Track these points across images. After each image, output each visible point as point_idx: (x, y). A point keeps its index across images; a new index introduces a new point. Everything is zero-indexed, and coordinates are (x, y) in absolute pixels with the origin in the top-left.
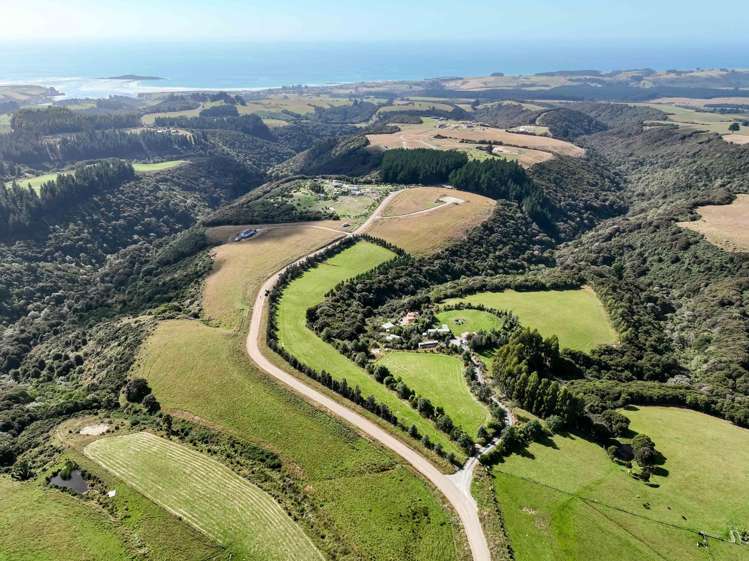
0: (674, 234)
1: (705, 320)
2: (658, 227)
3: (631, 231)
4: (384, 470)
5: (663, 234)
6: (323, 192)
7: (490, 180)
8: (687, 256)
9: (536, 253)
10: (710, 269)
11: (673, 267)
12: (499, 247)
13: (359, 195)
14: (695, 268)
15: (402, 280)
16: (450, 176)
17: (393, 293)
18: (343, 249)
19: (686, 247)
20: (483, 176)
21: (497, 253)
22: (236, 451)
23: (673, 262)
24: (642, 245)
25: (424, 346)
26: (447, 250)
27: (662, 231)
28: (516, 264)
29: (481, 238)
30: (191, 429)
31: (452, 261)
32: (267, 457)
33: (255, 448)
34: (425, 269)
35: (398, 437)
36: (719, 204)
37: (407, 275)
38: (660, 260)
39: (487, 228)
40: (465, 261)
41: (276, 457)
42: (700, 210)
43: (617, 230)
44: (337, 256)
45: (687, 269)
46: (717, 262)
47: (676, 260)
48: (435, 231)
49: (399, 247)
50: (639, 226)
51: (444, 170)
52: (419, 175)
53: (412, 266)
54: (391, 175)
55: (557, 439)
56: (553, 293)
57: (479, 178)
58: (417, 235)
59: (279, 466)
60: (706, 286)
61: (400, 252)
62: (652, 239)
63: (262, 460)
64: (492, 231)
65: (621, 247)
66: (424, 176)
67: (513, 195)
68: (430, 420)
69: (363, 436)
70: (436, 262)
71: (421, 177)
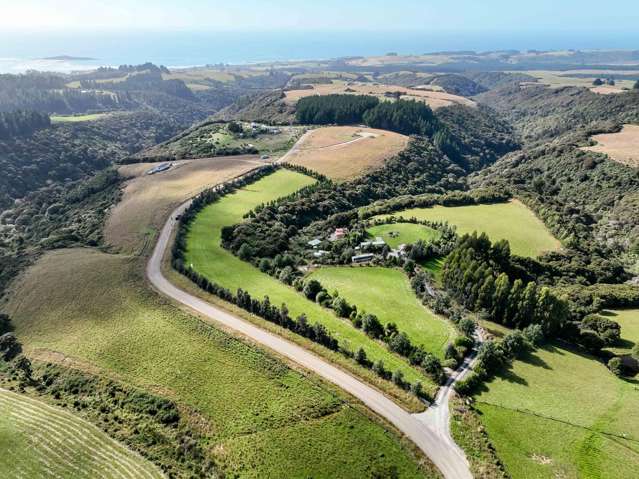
0: (578, 156)
1: (633, 227)
2: (561, 152)
3: (535, 158)
4: (327, 413)
5: (566, 157)
6: (242, 131)
7: (402, 117)
8: (595, 174)
9: (451, 180)
10: (619, 184)
11: (583, 185)
12: (417, 174)
13: (277, 133)
14: (605, 184)
15: (326, 203)
16: (364, 116)
18: (262, 176)
19: (593, 166)
20: (395, 114)
21: (416, 180)
22: (116, 402)
23: (582, 181)
24: (549, 169)
25: (359, 260)
26: (368, 176)
27: (566, 155)
28: (434, 189)
29: (399, 166)
30: (57, 375)
31: (374, 186)
32: (159, 407)
33: (142, 396)
34: (347, 193)
35: (340, 366)
36: (610, 132)
37: (330, 198)
38: (570, 180)
39: (404, 158)
40: (387, 187)
41: (171, 407)
42: (594, 138)
43: (523, 157)
44: (256, 183)
45: (598, 186)
46: (625, 177)
47: (585, 178)
48: (355, 160)
49: (320, 173)
50: (543, 153)
51: (358, 111)
52: (334, 116)
53: (335, 189)
54: (307, 116)
55: (542, 354)
56: (482, 207)
57: (392, 116)
58: (337, 163)
59: (176, 418)
60: (620, 198)
61: (321, 178)
62: (558, 162)
63: (153, 413)
64: (408, 160)
66: (339, 116)
67: (424, 130)
68: (380, 341)
69: (294, 368)
70: (358, 186)
71: (336, 117)
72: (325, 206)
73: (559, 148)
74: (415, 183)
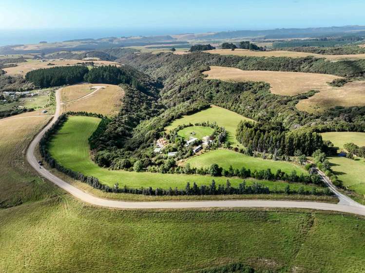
0: (208, 82)
2: (198, 81)
3: (187, 86)
8: (220, 89)
11: (219, 94)
12: (141, 104)
13: (34, 96)
14: (228, 92)
15: (120, 129)
17: (122, 137)
19: (218, 85)
21: (143, 107)
23: (217, 93)
24: (198, 90)
25: (197, 151)
26: (123, 110)
27: (201, 82)
28: (154, 111)
29: (131, 101)
31: (130, 115)
34: (123, 121)
35: (280, 199)
36: (208, 70)
37: (119, 126)
38: (211, 93)
40: (135, 114)
42: (203, 73)
43: (181, 87)
45: (225, 94)
47: (218, 91)
48: (105, 102)
49: (98, 114)
50: (189, 83)
51: (79, 75)
52: (65, 79)
54: (45, 82)
60: (239, 97)
61: (100, 116)
62: (200, 86)
64: (133, 98)
65: (190, 92)
66: (68, 79)
67: (124, 80)
68: (279, 181)
69: (267, 210)
70: (124, 116)
71: (67, 81)
72: (122, 131)
73: (196, 80)
74: (145, 109)
